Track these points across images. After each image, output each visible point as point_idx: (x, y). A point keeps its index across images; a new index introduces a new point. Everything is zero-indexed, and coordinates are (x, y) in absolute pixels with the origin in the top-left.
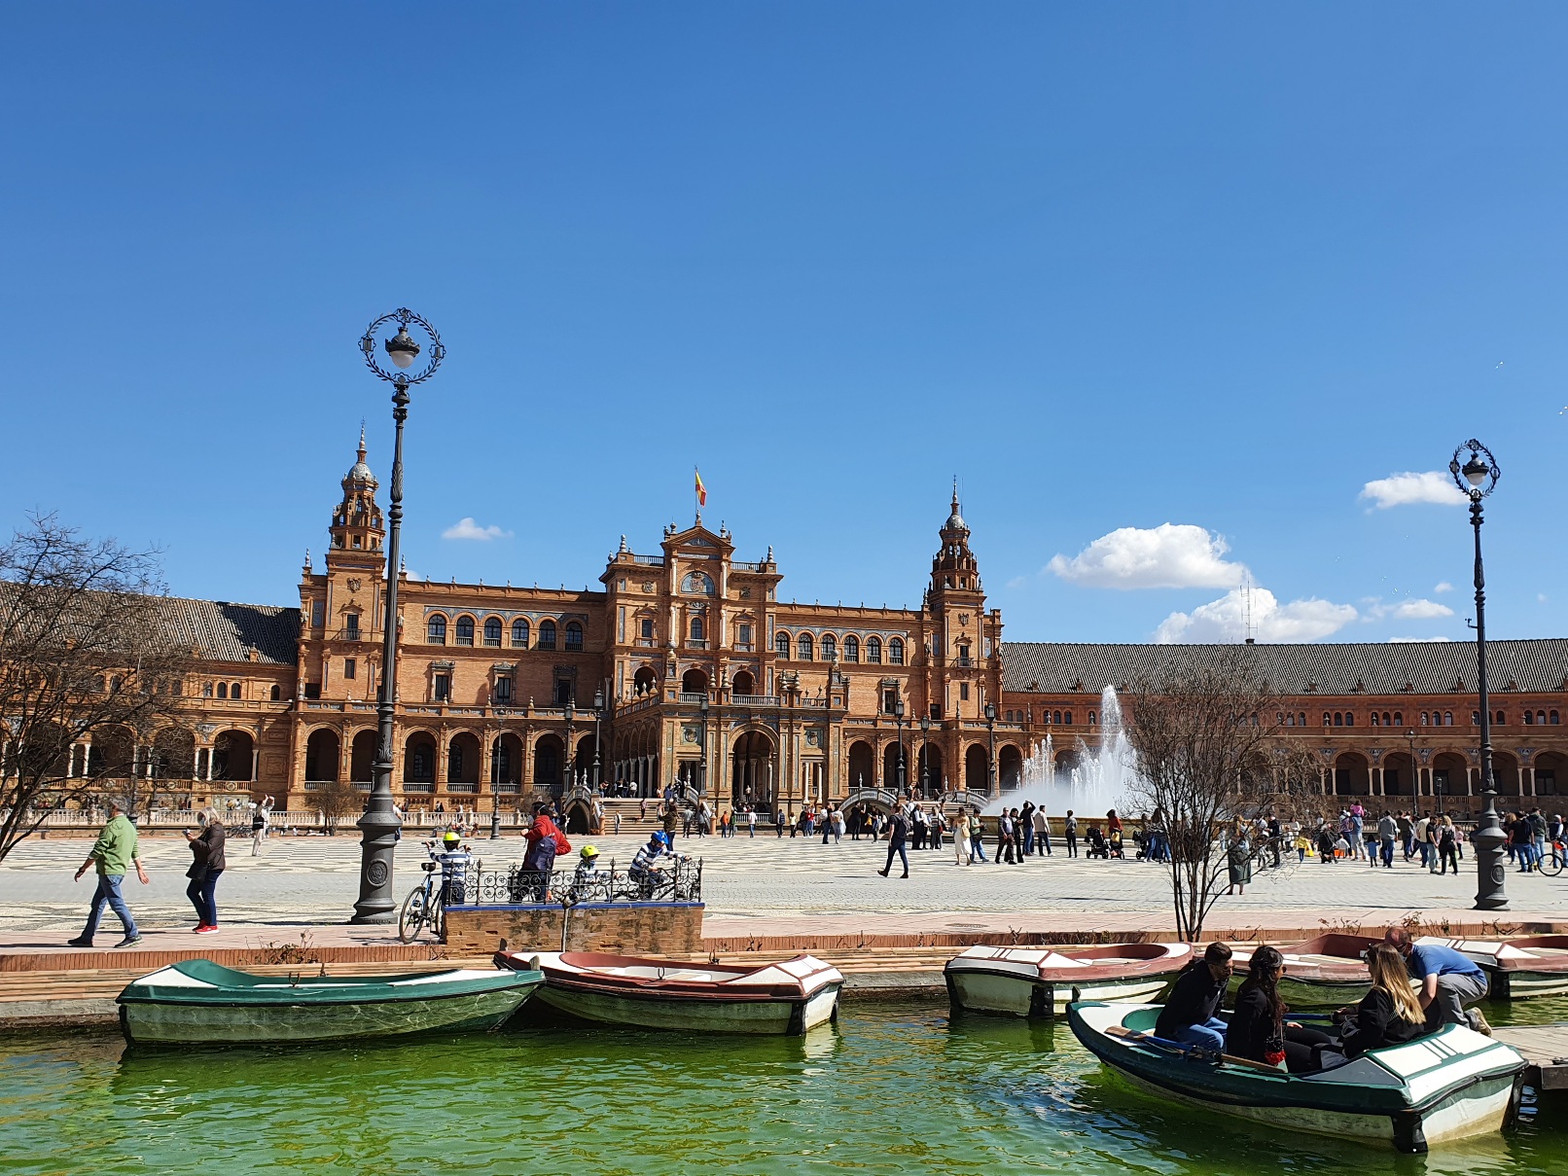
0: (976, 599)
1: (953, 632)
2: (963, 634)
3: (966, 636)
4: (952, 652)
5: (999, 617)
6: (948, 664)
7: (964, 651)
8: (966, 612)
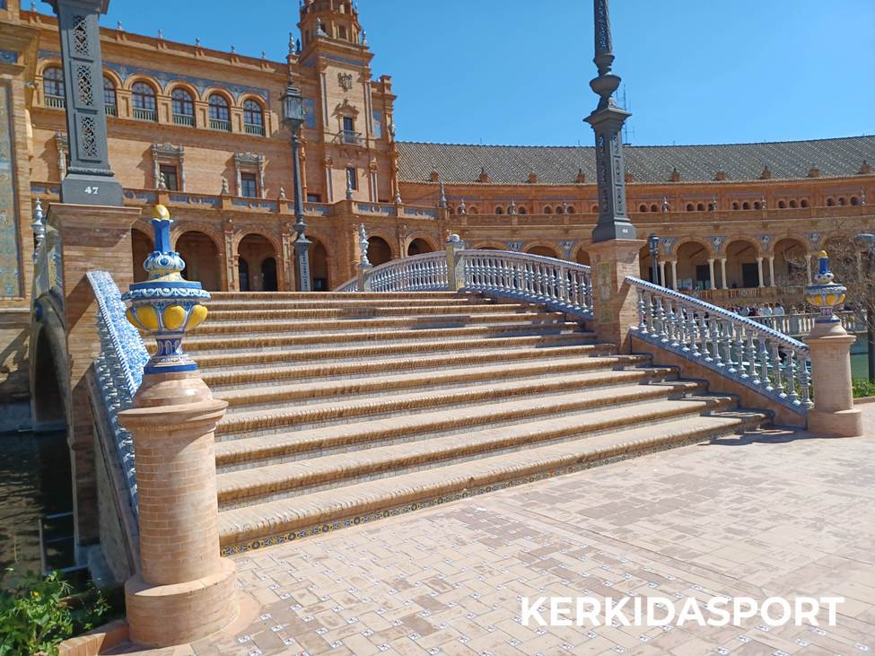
0: (360, 58)
1: (333, 98)
2: (346, 101)
3: (351, 103)
4: (333, 125)
5: (389, 86)
6: (328, 139)
7: (349, 123)
8: (348, 72)
